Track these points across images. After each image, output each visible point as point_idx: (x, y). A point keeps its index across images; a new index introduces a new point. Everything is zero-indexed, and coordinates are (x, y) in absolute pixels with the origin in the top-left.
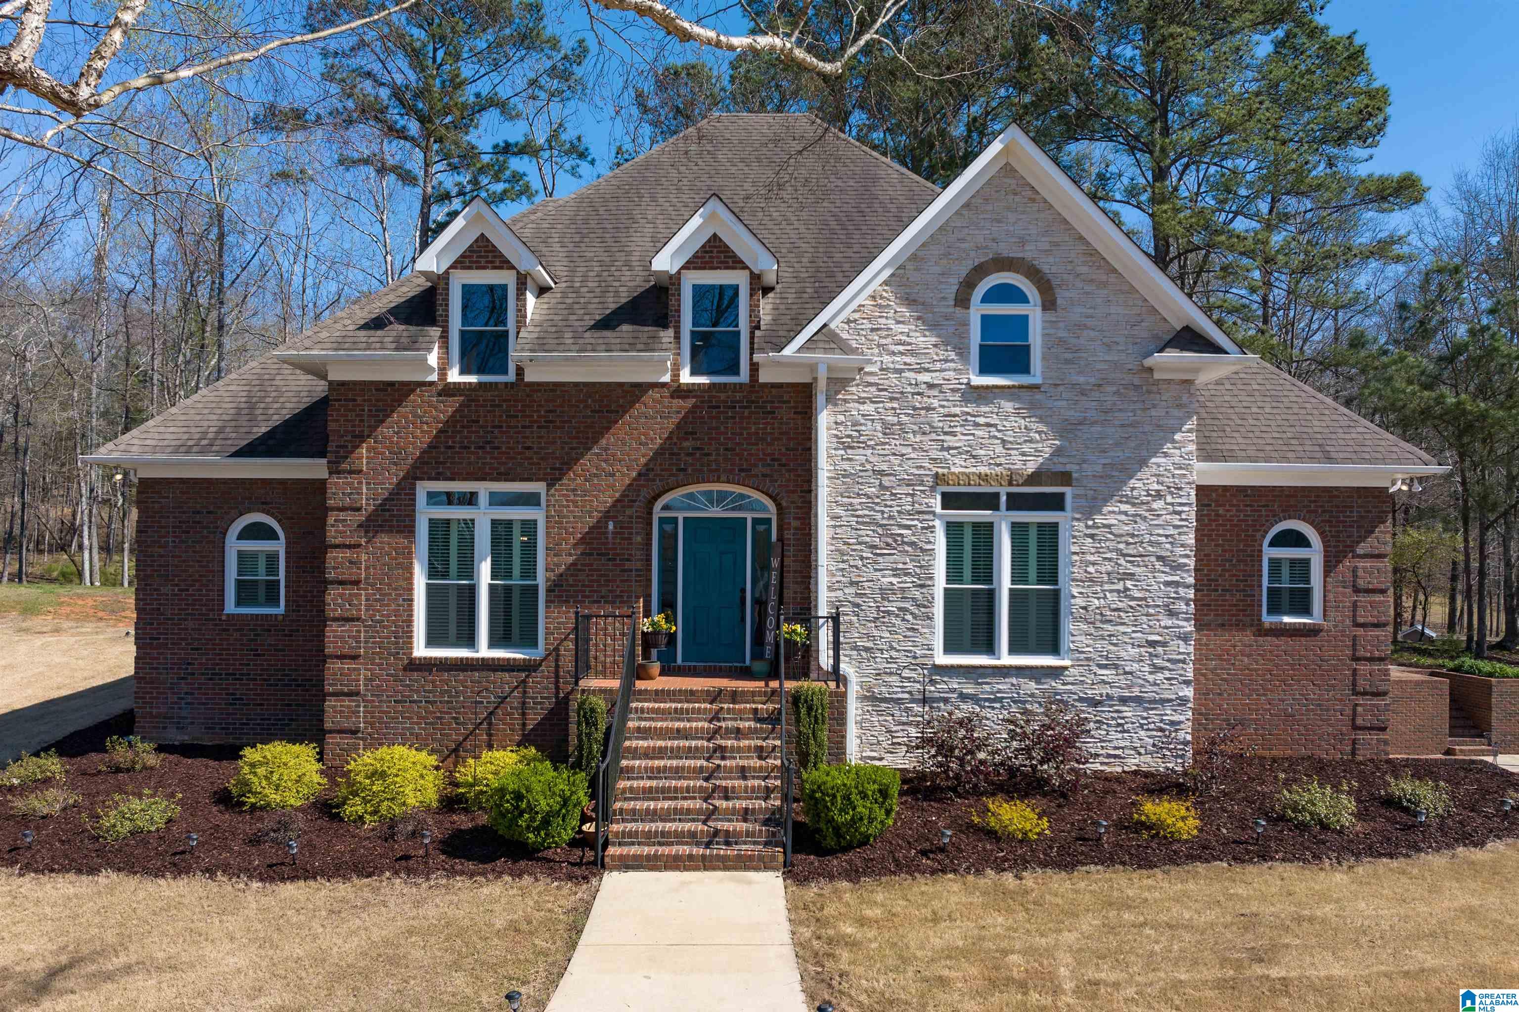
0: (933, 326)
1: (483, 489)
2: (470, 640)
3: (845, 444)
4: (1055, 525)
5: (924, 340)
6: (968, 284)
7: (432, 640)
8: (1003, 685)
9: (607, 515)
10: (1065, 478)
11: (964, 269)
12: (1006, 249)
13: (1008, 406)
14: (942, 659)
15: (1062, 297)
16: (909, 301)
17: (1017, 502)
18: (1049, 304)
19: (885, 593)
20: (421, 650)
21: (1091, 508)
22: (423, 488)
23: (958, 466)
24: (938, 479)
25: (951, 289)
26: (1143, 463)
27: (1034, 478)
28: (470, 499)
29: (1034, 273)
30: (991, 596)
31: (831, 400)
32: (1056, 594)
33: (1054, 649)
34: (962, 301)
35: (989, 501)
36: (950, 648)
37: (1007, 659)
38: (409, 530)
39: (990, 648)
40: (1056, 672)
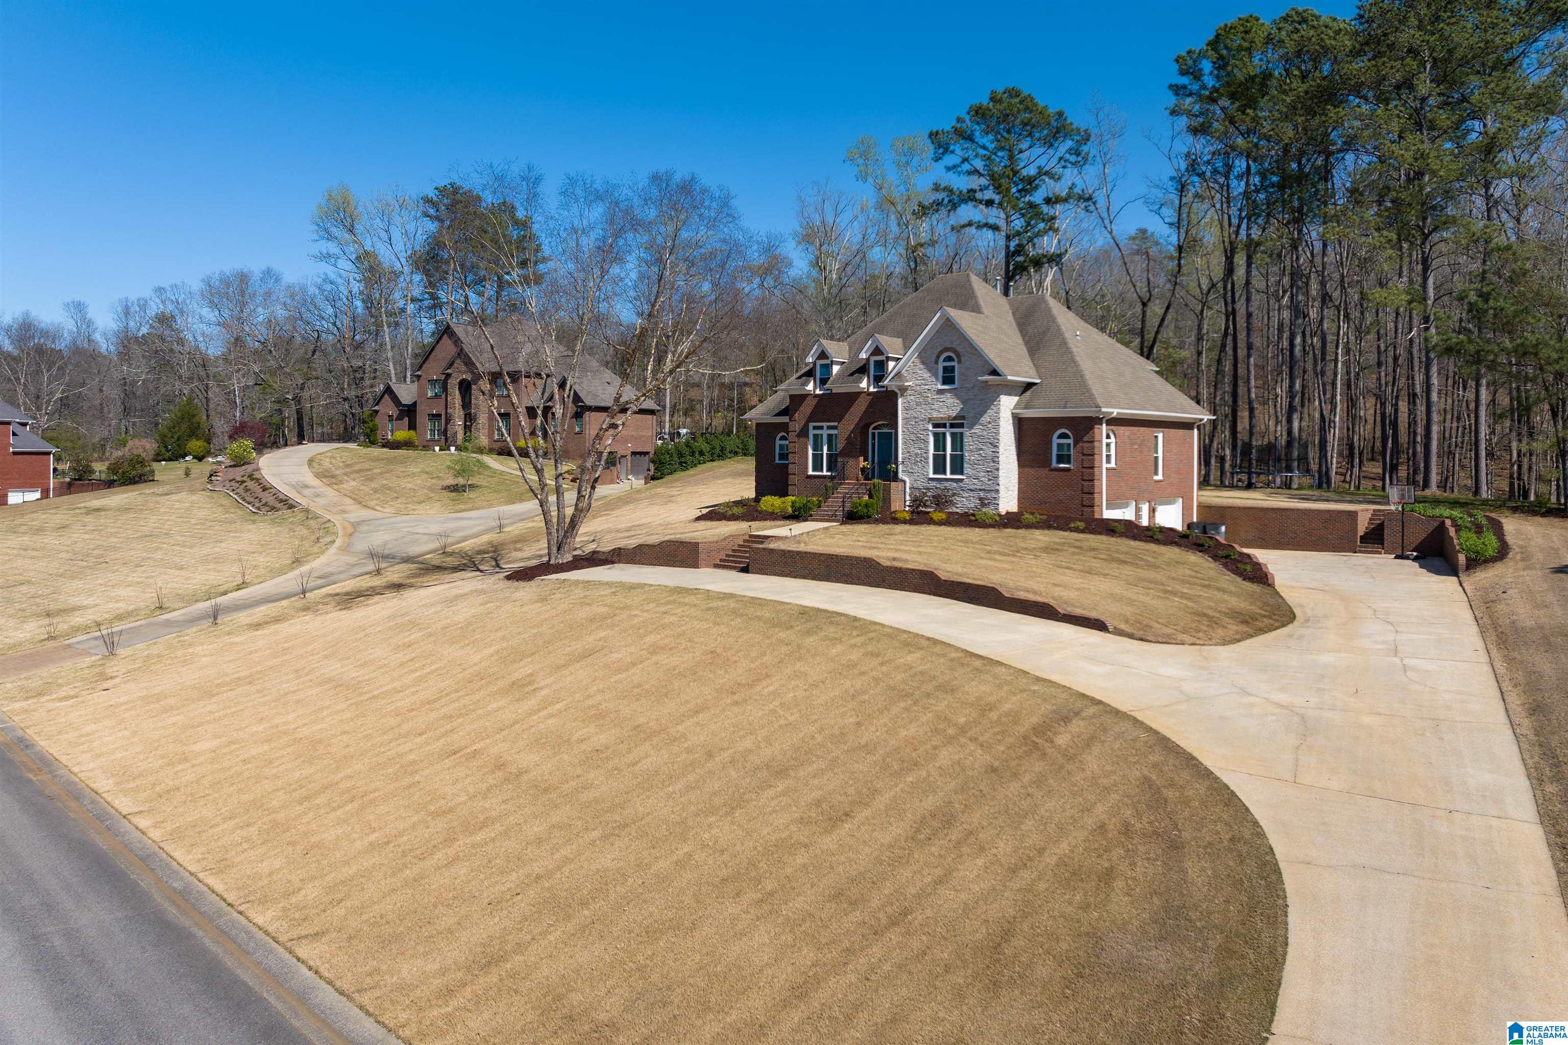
0: (930, 371)
1: (825, 424)
2: (822, 470)
3: (906, 409)
4: (962, 434)
5: (927, 375)
6: (938, 357)
7: (814, 470)
8: (947, 484)
9: (852, 432)
10: (963, 418)
11: (936, 352)
12: (949, 346)
13: (949, 395)
14: (931, 476)
15: (963, 359)
16: (923, 363)
17: (952, 426)
18: (959, 362)
19: (917, 454)
20: (810, 472)
21: (971, 428)
22: (811, 425)
23: (935, 415)
24: (930, 419)
25: (933, 360)
26: (985, 412)
27: (955, 418)
28: (821, 428)
29: (955, 352)
30: (945, 456)
31: (902, 395)
32: (962, 456)
33: (962, 473)
34: (936, 362)
35: (944, 426)
36: (935, 472)
37: (949, 476)
38: (807, 436)
39: (944, 473)
40: (961, 480)
